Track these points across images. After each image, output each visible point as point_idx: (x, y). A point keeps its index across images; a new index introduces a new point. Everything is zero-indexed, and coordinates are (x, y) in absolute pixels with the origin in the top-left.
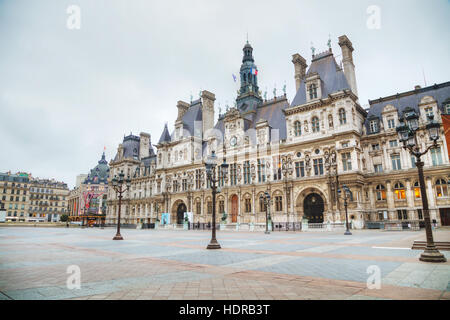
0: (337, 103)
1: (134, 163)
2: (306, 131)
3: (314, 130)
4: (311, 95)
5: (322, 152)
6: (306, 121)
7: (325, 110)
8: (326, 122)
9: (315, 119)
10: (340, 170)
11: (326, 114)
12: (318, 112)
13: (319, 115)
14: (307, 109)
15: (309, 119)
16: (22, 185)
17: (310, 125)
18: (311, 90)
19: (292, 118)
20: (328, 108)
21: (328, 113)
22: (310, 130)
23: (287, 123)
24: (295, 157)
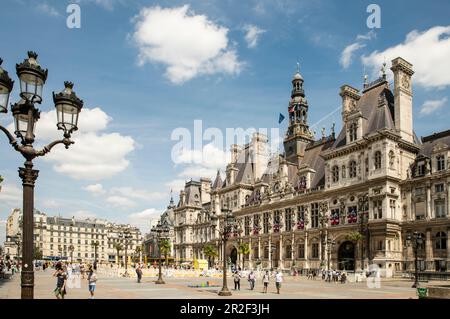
0: (374, 145)
1: (196, 209)
2: (344, 177)
3: (351, 176)
4: (351, 136)
5: (356, 199)
6: (344, 166)
7: (363, 153)
8: (363, 166)
9: (353, 163)
10: (371, 218)
11: (363, 158)
12: (356, 155)
13: (356, 159)
14: (345, 153)
15: (347, 163)
16: (100, 231)
17: (347, 170)
18: (351, 131)
19: (331, 163)
20: (366, 152)
21: (365, 157)
22: (347, 175)
23: (326, 169)
24: (332, 204)
